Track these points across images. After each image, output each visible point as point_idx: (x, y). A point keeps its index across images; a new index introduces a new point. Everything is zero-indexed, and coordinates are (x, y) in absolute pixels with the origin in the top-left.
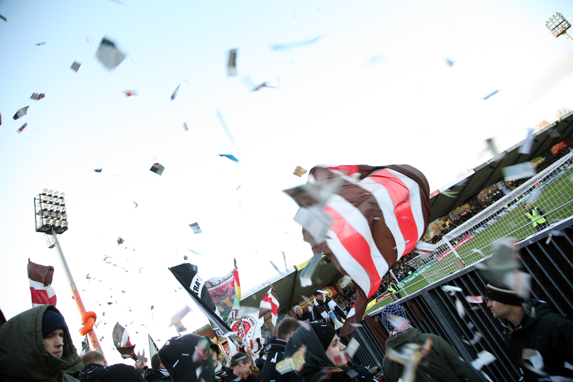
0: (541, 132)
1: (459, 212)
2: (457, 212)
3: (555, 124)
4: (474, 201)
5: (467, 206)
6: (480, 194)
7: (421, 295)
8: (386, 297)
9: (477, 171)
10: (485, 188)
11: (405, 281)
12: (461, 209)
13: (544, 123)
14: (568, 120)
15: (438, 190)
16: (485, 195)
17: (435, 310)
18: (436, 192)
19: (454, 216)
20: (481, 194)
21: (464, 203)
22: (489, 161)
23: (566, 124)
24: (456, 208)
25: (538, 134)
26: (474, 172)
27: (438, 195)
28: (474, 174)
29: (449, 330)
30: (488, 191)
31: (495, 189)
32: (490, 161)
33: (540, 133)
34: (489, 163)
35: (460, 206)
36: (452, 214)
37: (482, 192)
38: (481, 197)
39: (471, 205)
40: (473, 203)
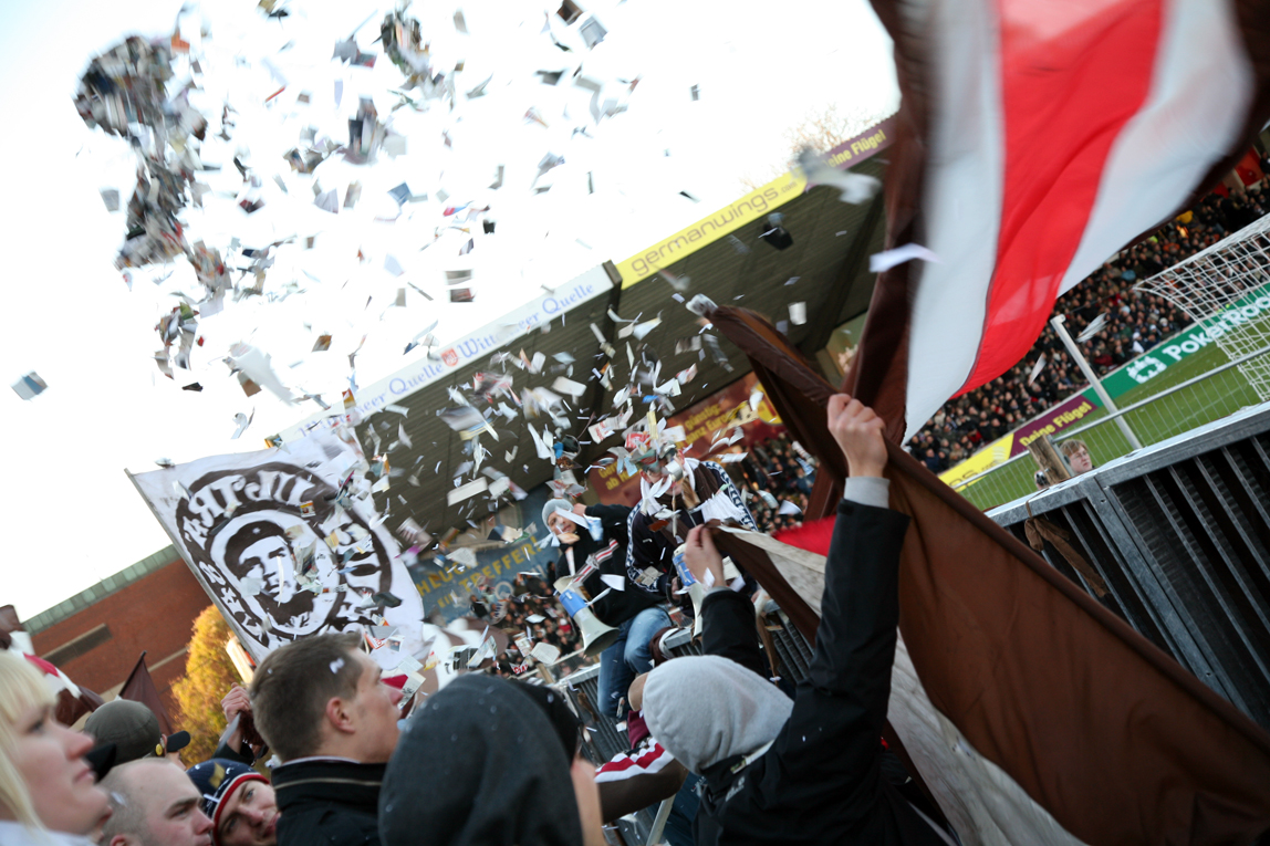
7: (1086, 500)
8: (1066, 426)
11: (1173, 351)
17: (1143, 573)
29: (1202, 663)
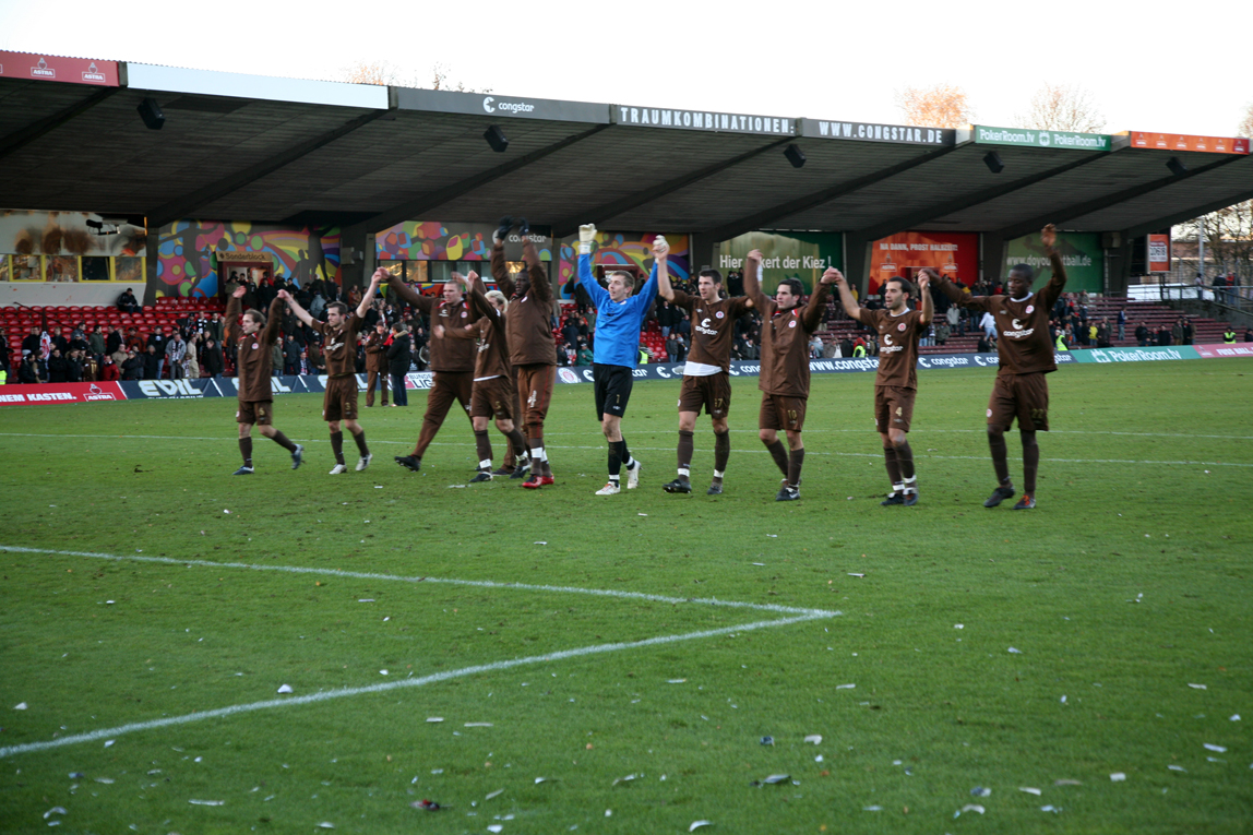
0: (847, 133)
1: (233, 249)
2: (223, 244)
3: (934, 138)
4: (346, 245)
5: (294, 246)
6: (396, 229)
9: (403, 106)
10: (445, 221)
12: (257, 242)
13: (950, 104)
14: (1004, 161)
15: (121, 67)
16: (420, 253)
18: (101, 65)
19: (190, 254)
20: (402, 237)
21: (292, 223)
22: (499, 99)
23: (985, 176)
24: (228, 221)
25: (824, 131)
26: (386, 107)
27: (101, 92)
28: (376, 114)
30: (444, 242)
31: (488, 254)
32: (504, 107)
33: (836, 132)
34: (489, 110)
35: (259, 223)
36: (189, 238)
37: (412, 228)
38: (390, 247)
39: (320, 257)
40: (336, 251)
